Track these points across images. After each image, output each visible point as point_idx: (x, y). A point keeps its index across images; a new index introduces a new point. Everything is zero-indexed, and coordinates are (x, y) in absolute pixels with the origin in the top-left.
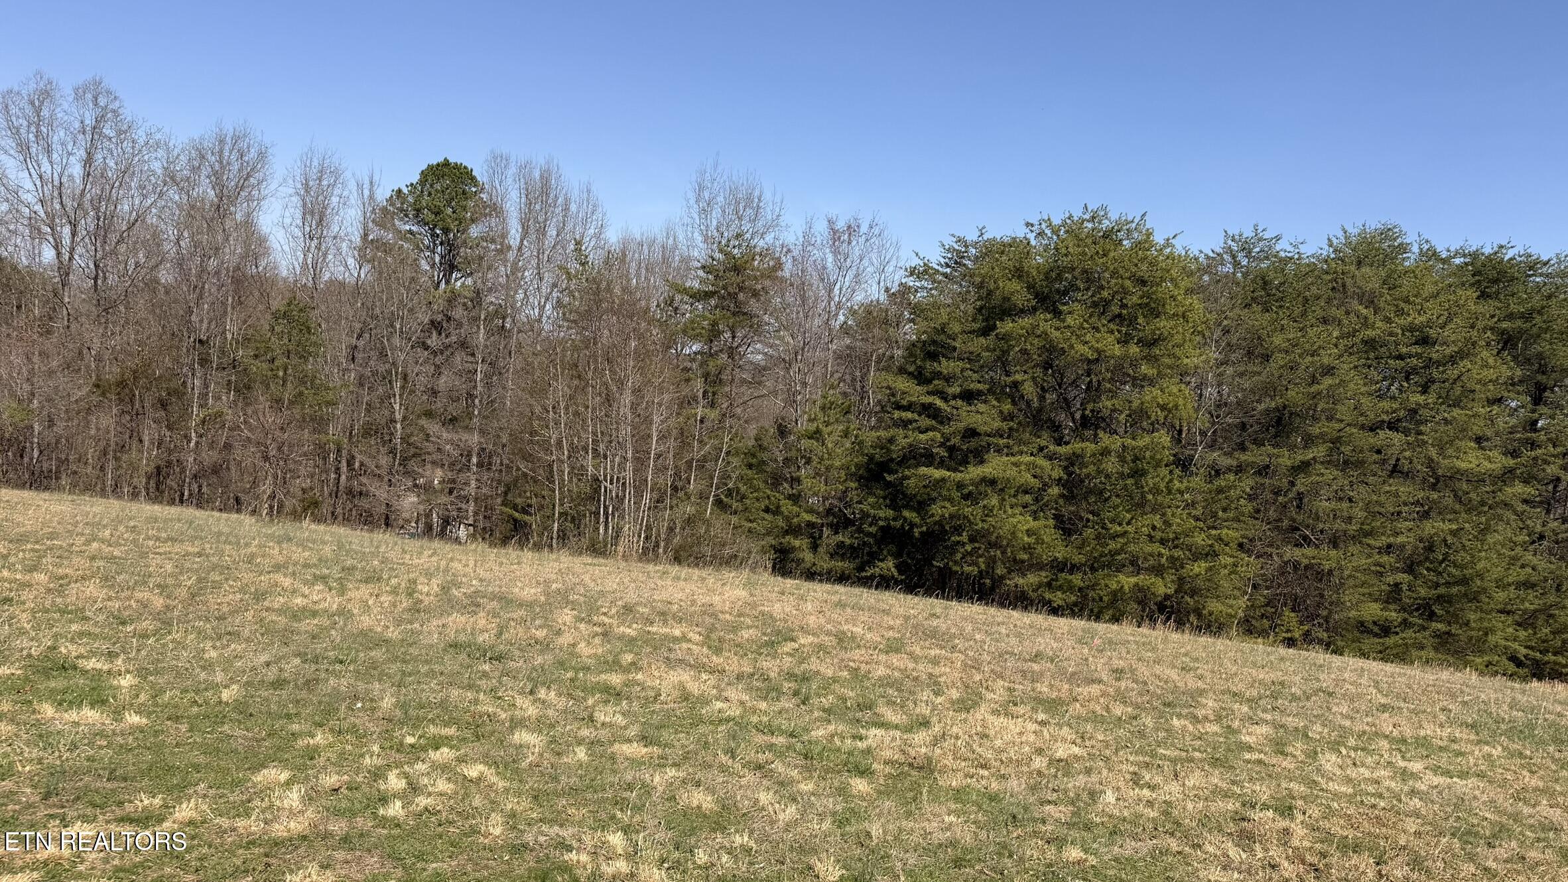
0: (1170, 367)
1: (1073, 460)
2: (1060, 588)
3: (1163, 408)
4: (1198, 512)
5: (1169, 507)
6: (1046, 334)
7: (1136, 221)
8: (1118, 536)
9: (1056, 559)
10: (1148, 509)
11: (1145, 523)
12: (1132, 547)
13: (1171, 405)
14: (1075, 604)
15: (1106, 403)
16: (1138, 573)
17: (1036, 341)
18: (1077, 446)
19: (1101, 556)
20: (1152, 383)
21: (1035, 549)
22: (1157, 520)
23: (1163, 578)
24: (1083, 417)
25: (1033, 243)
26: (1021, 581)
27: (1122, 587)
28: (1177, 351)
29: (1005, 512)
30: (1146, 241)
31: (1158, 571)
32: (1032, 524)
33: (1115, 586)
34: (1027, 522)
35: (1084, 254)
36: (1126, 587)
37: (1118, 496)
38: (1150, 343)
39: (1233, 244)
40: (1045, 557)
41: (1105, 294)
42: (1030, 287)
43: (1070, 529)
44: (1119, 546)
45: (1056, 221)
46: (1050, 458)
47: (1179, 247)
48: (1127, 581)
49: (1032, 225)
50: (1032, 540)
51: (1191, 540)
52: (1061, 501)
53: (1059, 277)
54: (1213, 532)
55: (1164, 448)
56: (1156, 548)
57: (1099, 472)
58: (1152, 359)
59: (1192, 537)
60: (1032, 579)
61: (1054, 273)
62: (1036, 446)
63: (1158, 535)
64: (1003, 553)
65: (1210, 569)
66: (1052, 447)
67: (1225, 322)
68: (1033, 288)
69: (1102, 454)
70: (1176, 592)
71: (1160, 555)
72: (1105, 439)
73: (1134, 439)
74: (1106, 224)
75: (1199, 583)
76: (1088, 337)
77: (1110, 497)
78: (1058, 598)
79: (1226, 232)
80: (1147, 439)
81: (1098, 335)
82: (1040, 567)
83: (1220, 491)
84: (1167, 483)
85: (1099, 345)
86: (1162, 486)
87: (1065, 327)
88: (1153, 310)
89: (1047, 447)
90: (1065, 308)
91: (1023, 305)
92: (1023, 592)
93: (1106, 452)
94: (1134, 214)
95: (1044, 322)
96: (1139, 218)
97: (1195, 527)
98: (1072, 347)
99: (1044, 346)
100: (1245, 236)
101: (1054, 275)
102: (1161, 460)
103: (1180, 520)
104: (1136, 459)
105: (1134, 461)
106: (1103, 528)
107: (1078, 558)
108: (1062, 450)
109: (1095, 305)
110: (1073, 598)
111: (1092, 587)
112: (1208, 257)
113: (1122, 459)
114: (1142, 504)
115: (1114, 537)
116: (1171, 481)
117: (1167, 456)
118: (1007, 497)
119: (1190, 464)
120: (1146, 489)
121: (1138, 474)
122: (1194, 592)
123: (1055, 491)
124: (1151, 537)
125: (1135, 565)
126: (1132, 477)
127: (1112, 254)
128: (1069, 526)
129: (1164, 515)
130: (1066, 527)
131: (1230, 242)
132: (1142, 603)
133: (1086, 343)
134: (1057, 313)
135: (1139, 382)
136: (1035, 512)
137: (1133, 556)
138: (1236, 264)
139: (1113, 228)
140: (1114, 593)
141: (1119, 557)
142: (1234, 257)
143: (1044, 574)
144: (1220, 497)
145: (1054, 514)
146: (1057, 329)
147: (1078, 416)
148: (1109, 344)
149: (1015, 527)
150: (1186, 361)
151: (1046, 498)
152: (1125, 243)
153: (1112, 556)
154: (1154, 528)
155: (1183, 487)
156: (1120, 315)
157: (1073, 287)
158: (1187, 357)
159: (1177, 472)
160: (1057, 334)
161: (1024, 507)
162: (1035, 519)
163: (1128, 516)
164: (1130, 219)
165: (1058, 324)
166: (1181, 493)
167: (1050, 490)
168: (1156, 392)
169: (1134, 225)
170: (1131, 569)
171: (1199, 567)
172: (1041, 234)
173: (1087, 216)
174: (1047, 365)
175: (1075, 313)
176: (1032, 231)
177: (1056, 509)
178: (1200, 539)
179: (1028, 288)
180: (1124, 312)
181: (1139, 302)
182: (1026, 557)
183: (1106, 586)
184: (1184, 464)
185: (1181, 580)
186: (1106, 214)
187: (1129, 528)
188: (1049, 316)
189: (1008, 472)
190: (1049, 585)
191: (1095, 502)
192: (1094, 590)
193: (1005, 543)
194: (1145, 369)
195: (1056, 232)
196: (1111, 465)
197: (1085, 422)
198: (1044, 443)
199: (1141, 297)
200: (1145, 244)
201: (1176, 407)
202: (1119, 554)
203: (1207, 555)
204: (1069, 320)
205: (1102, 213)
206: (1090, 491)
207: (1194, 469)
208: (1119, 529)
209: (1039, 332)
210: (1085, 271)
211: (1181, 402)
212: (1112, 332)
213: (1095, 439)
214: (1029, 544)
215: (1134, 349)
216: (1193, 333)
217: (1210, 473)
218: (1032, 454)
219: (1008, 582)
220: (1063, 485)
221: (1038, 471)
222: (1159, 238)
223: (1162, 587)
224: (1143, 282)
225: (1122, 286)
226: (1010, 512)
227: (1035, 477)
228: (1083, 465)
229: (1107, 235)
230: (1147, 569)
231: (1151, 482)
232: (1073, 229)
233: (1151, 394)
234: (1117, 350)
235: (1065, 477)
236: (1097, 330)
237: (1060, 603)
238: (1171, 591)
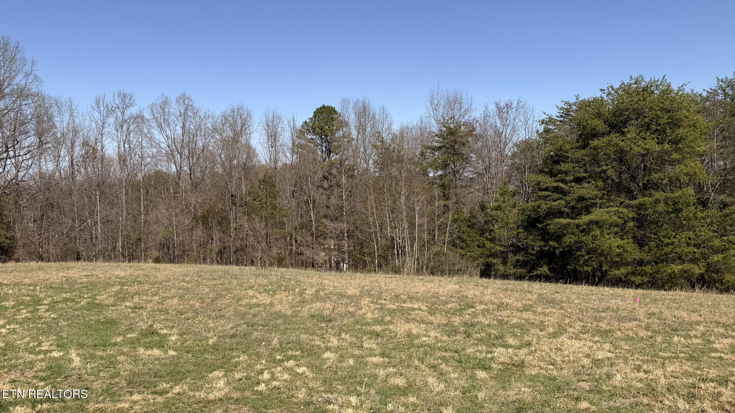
0: (689, 153)
1: (641, 207)
2: (639, 274)
3: (687, 175)
4: (715, 228)
5: (698, 227)
6: (617, 144)
7: (660, 80)
8: (669, 244)
9: (635, 259)
10: (684, 229)
11: (683, 236)
12: (677, 250)
13: (692, 173)
14: (649, 282)
15: (655, 176)
16: (684, 263)
17: (611, 149)
18: (641, 200)
19: (661, 256)
20: (679, 162)
21: (623, 255)
22: (691, 234)
23: (698, 265)
24: (644, 184)
25: (606, 99)
26: (617, 272)
27: (674, 271)
28: (692, 144)
29: (604, 237)
30: (667, 90)
31: (694, 261)
32: (620, 242)
33: (669, 271)
34: (618, 241)
35: (632, 101)
36: (676, 271)
37: (667, 224)
38: (675, 142)
39: (722, 83)
40: (629, 259)
41: (647, 120)
42: (605, 122)
43: (642, 243)
44: (670, 250)
45: (616, 86)
46: (627, 207)
47: (687, 90)
48: (677, 268)
49: (604, 90)
50: (621, 250)
51: (712, 243)
52: (636, 229)
53: (621, 114)
54: (725, 238)
55: (690, 196)
56: (692, 249)
57: (655, 212)
58: (677, 150)
59: (712, 241)
60: (623, 270)
61: (618, 112)
62: (619, 202)
63: (693, 242)
64: (605, 258)
65: (725, 258)
66: (627, 202)
67: (721, 126)
68: (607, 121)
69: (656, 203)
70: (706, 271)
71: (695, 253)
72: (658, 195)
73: (672, 193)
74: (643, 84)
75: (718, 266)
76: (640, 143)
77: (662, 225)
78: (638, 280)
79: (717, 78)
80: (680, 192)
81: (645, 141)
82: (627, 264)
83: (726, 216)
84: (694, 214)
85: (647, 146)
86: (691, 215)
87: (627, 139)
88: (675, 124)
89: (625, 202)
90: (625, 129)
91: (602, 131)
92: (620, 278)
93: (657, 201)
95: (615, 138)
96: (662, 79)
97: (713, 236)
98: (631, 149)
99: (617, 150)
101: (618, 114)
102: (689, 202)
103: (705, 233)
104: (675, 203)
105: (674, 205)
106: (659, 241)
107: (648, 258)
108: (633, 202)
109: (643, 126)
110: (647, 279)
111: (657, 272)
112: (708, 92)
113: (666, 203)
114: (682, 226)
115: (667, 245)
116: (696, 212)
117: (693, 199)
118: (604, 230)
119: (708, 203)
120: (682, 219)
121: (677, 211)
122: (717, 271)
123: (631, 224)
124: (688, 245)
125: (680, 259)
126: (674, 213)
127: (648, 99)
129: (695, 231)
131: (721, 83)
132: (688, 279)
133: (639, 146)
134: (623, 133)
135: (673, 163)
136: (622, 236)
137: (679, 255)
138: (726, 94)
139: (647, 86)
140: (670, 275)
141: (671, 256)
142: (724, 90)
143: (630, 268)
144: (727, 219)
145: (632, 236)
146: (622, 141)
147: (641, 184)
148: (653, 145)
149: (610, 244)
150: (698, 149)
151: (627, 228)
152: (656, 92)
153: (667, 255)
154: (690, 239)
155: (704, 215)
156: (657, 130)
157: (629, 119)
158: (699, 147)
159: (700, 207)
160: (623, 143)
161: (615, 234)
162: (622, 239)
163: (674, 233)
164: (656, 79)
165: (623, 138)
166: (703, 218)
167: (628, 224)
168: (682, 167)
169: (659, 83)
170: (679, 261)
171: (717, 258)
172: (609, 94)
173: (633, 82)
174: (621, 160)
175: (632, 131)
176: (604, 93)
177: (633, 233)
178: (717, 243)
180: (659, 128)
181: (667, 121)
182: (618, 259)
183: (665, 271)
184: (704, 204)
185: (708, 264)
186: (643, 79)
187: (674, 240)
188: (617, 135)
189: (604, 217)
190: (633, 273)
191: (655, 228)
192: (658, 274)
193: (606, 253)
194: (675, 156)
195: (616, 92)
196: (661, 207)
197: (645, 187)
198: (622, 200)
199: (668, 119)
201: (695, 173)
202: (671, 254)
203: (723, 250)
204: (628, 136)
205: (641, 79)
206: (651, 223)
207: (710, 205)
208: (668, 241)
209: (613, 144)
210: (634, 110)
211: (697, 170)
212: (653, 139)
213: (651, 196)
214: (620, 253)
215: (667, 146)
216: (701, 134)
217: (720, 207)
218: (617, 206)
219: (610, 273)
220: (636, 221)
221: (621, 215)
222: (675, 87)
223: (697, 270)
224: (669, 111)
225: (656, 115)
226: (607, 237)
227: (620, 218)
228: (646, 209)
229: (645, 89)
230: (688, 261)
231: (684, 214)
232: (626, 89)
233: (679, 169)
234: (657, 148)
235: (636, 216)
236: (645, 139)
237: (640, 282)
238: (703, 271)
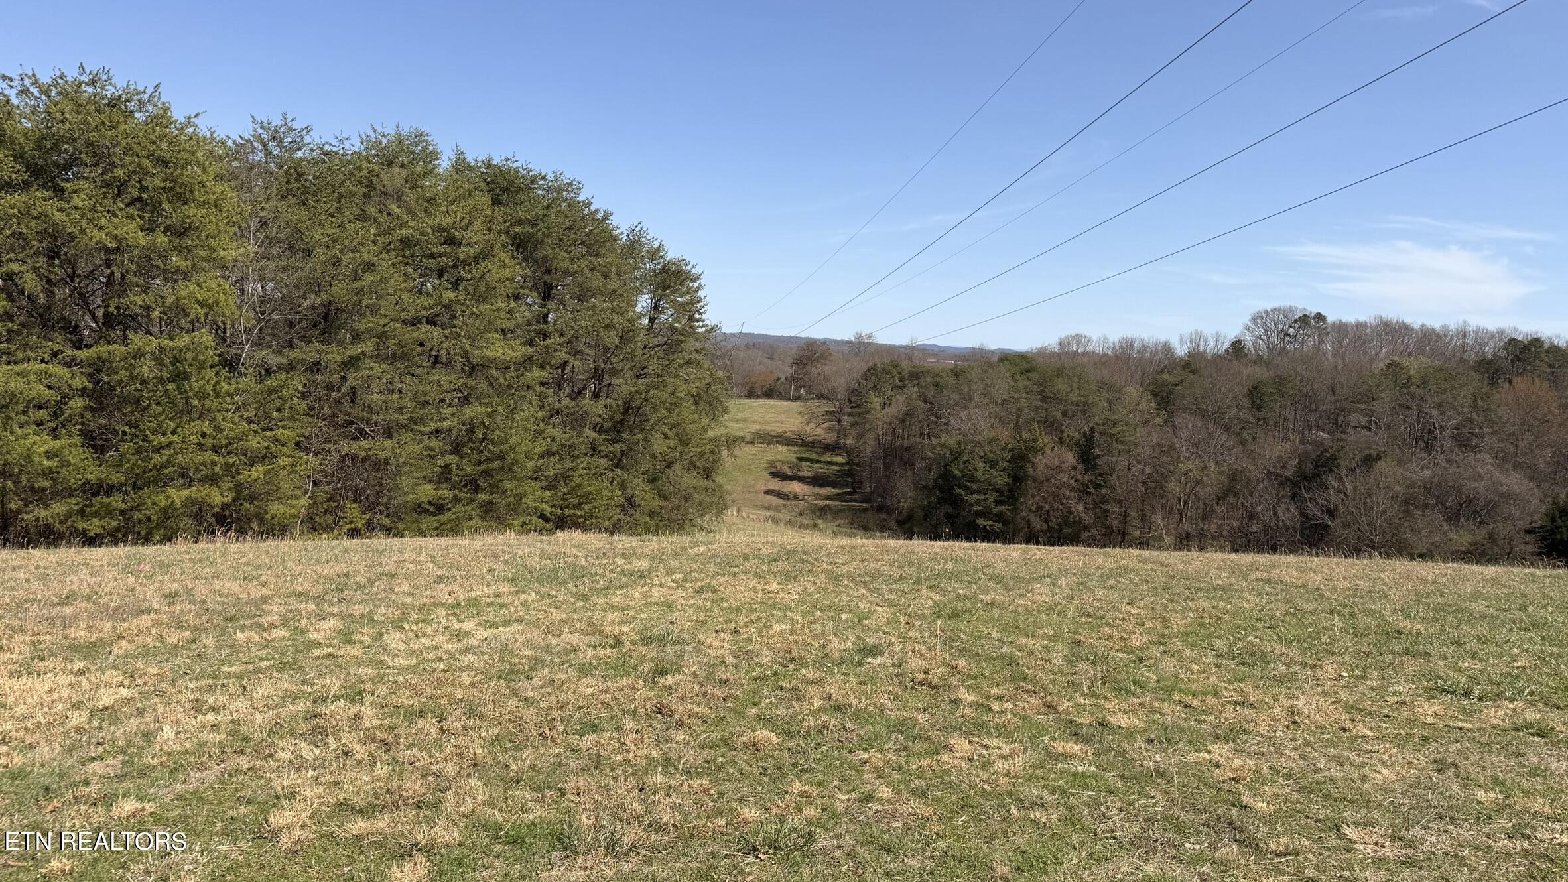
0: (204, 260)
1: (98, 367)
2: (96, 514)
3: (202, 304)
4: (251, 414)
5: (219, 411)
6: (47, 216)
7: (149, 91)
8: (162, 448)
9: (88, 482)
10: (195, 415)
11: (194, 429)
12: (180, 459)
13: (211, 301)
14: (118, 530)
15: (135, 300)
16: (190, 486)
17: (33, 224)
18: (103, 349)
19: (144, 471)
20: (186, 276)
21: (58, 473)
22: (206, 427)
23: (219, 487)
24: (107, 315)
25: (15, 101)
26: (43, 513)
27: (173, 502)
28: (211, 242)
29: (12, 433)
30: (163, 117)
31: (213, 480)
32: (52, 444)
33: (163, 503)
34: (45, 442)
35: (86, 122)
36: (177, 502)
37: (158, 403)
38: (180, 232)
40: (72, 481)
41: (119, 172)
42: (18, 156)
43: (102, 445)
44: (165, 459)
45: (45, 79)
46: (69, 364)
47: (203, 127)
48: (178, 495)
49: (11, 79)
50: (53, 463)
51: (245, 444)
52: (88, 414)
53: (56, 148)
54: (269, 434)
55: (207, 348)
56: (209, 456)
57: (133, 378)
58: (184, 251)
59: (246, 440)
60: (58, 508)
61: (47, 142)
62: (48, 350)
63: (209, 442)
64: (16, 482)
65: (269, 471)
66: (69, 352)
67: (262, 214)
68: (22, 157)
69: (134, 358)
70: (234, 500)
71: (214, 463)
72: (138, 341)
73: (172, 339)
74: (110, 91)
75: (259, 487)
76: (103, 222)
77: (148, 405)
78: (94, 526)
79: (253, 117)
80: (187, 339)
81: (116, 220)
82: (71, 493)
83: (272, 391)
84: (214, 386)
85: (119, 232)
86: (209, 388)
87: (71, 208)
88: (180, 194)
89: (63, 352)
90: (68, 185)
91: (10, 177)
92: (48, 526)
93: (138, 355)
94: (145, 83)
95: (42, 200)
96: (152, 90)
97: (250, 430)
98: (83, 232)
99: (45, 230)
100: (274, 124)
101: (48, 144)
102: (204, 362)
103: (232, 425)
104: (176, 361)
105: (173, 364)
106: (143, 441)
107: (115, 478)
108: (83, 354)
109: (107, 185)
110: (114, 523)
111: (138, 508)
112: (235, 142)
113: (159, 362)
114: (187, 411)
115: (159, 449)
116: (218, 383)
117: (211, 355)
118: (13, 415)
119: (237, 365)
120: (191, 394)
121: (179, 377)
122: (252, 498)
123: (78, 403)
124: (200, 445)
125: (185, 477)
126: (173, 381)
127: (122, 127)
128: (101, 442)
129: (213, 420)
130: (97, 444)
131: (260, 131)
132: (198, 516)
133: (101, 228)
134: (59, 192)
135: (173, 276)
136: (54, 430)
137: (183, 468)
138: (268, 153)
139: (120, 96)
140: (164, 511)
141: (166, 471)
142: (265, 145)
143: (73, 501)
144: (272, 396)
145: (80, 430)
146: (62, 210)
147: (100, 313)
148: (131, 230)
149: (29, 449)
150: (222, 253)
151: (68, 412)
152: (137, 115)
153: (158, 470)
154: (204, 435)
155: (232, 388)
156: (139, 199)
157: (75, 161)
158: (224, 249)
159: (224, 373)
160: (62, 216)
161: (38, 425)
162: (55, 438)
163: (173, 425)
164: (141, 88)
165: (61, 204)
166: (231, 395)
167: (71, 403)
168: (192, 287)
169: (146, 97)
170: (182, 481)
171: (257, 472)
172: (24, 92)
173: (85, 78)
174: (52, 254)
175: (83, 193)
176: (11, 87)
177: (83, 424)
178: (255, 443)
179: (15, 157)
180: (145, 196)
181: (162, 185)
182: (47, 484)
183: (155, 504)
184: (231, 364)
185: (239, 486)
186: (109, 79)
187: (175, 438)
188: (47, 194)
189: (13, 384)
190: (82, 512)
191: (132, 412)
192: (139, 510)
193: (16, 470)
194: (176, 260)
195: (45, 91)
196: (146, 369)
197: (109, 321)
198: (57, 347)
199: (164, 181)
200: (161, 119)
201: (217, 303)
202: (166, 467)
203: (264, 458)
204: (76, 200)
205: (105, 77)
206: (124, 401)
207: (243, 369)
208: (163, 440)
209: (36, 213)
210: (89, 144)
211: (222, 297)
212: (132, 218)
213: (125, 341)
214: (50, 468)
215: (161, 239)
216: (228, 223)
217: (260, 373)
218: (43, 361)
219: (25, 516)
220: (88, 396)
221: (54, 381)
222: (178, 114)
223: (217, 497)
224: (165, 164)
225: (139, 165)
226: (19, 431)
227: (49, 387)
228: (112, 371)
229: (114, 103)
230: (199, 480)
231: (195, 385)
232: (69, 92)
233: (186, 290)
234: (142, 239)
235: (91, 386)
236: (114, 214)
237: (98, 531)
238: (228, 499)
